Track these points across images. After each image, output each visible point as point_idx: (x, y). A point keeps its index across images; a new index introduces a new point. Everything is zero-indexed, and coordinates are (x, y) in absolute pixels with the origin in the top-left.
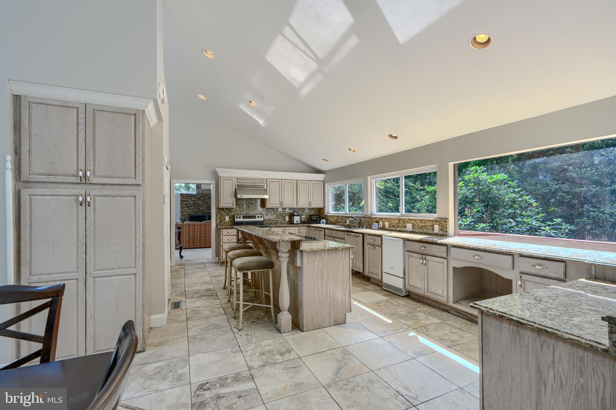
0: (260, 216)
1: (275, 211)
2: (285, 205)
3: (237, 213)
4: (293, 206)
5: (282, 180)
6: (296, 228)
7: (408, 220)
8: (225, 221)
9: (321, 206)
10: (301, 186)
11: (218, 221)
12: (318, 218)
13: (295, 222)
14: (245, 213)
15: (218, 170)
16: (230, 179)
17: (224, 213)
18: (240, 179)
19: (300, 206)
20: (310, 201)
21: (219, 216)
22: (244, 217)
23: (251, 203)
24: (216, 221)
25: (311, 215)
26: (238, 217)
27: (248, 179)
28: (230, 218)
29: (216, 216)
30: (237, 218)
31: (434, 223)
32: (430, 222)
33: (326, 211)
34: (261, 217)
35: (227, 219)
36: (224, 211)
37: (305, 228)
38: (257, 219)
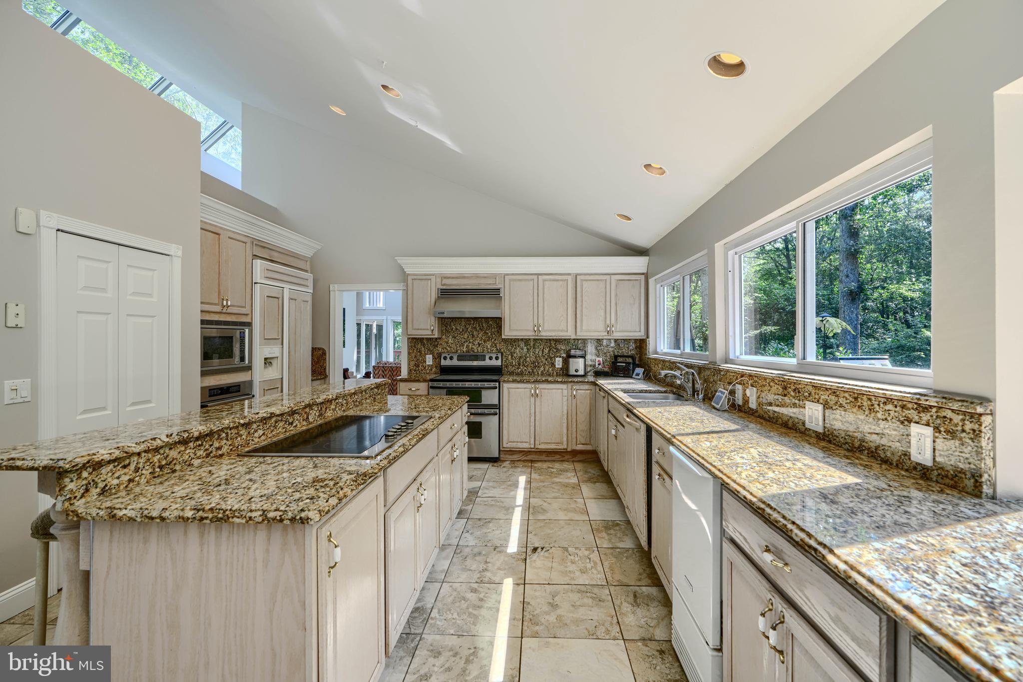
0: (494, 356)
1: (532, 345)
2: (546, 331)
3: (449, 349)
4: (565, 334)
5: (538, 275)
6: (564, 386)
7: (810, 388)
8: (424, 364)
9: (640, 335)
10: (588, 289)
11: (413, 363)
12: (629, 363)
13: (572, 372)
14: (465, 350)
15: (401, 261)
16: (426, 278)
17: (423, 349)
18: (445, 278)
19: (581, 334)
20: (608, 322)
21: (413, 355)
22: (460, 358)
23: (478, 329)
24: (409, 365)
25: (616, 357)
26: (448, 357)
27: (464, 277)
28: (434, 358)
29: (409, 353)
30: (445, 358)
31: (913, 414)
32: (890, 407)
33: (651, 347)
34: (497, 358)
35: (429, 360)
36: (424, 345)
37: (587, 387)
38: (487, 363)
